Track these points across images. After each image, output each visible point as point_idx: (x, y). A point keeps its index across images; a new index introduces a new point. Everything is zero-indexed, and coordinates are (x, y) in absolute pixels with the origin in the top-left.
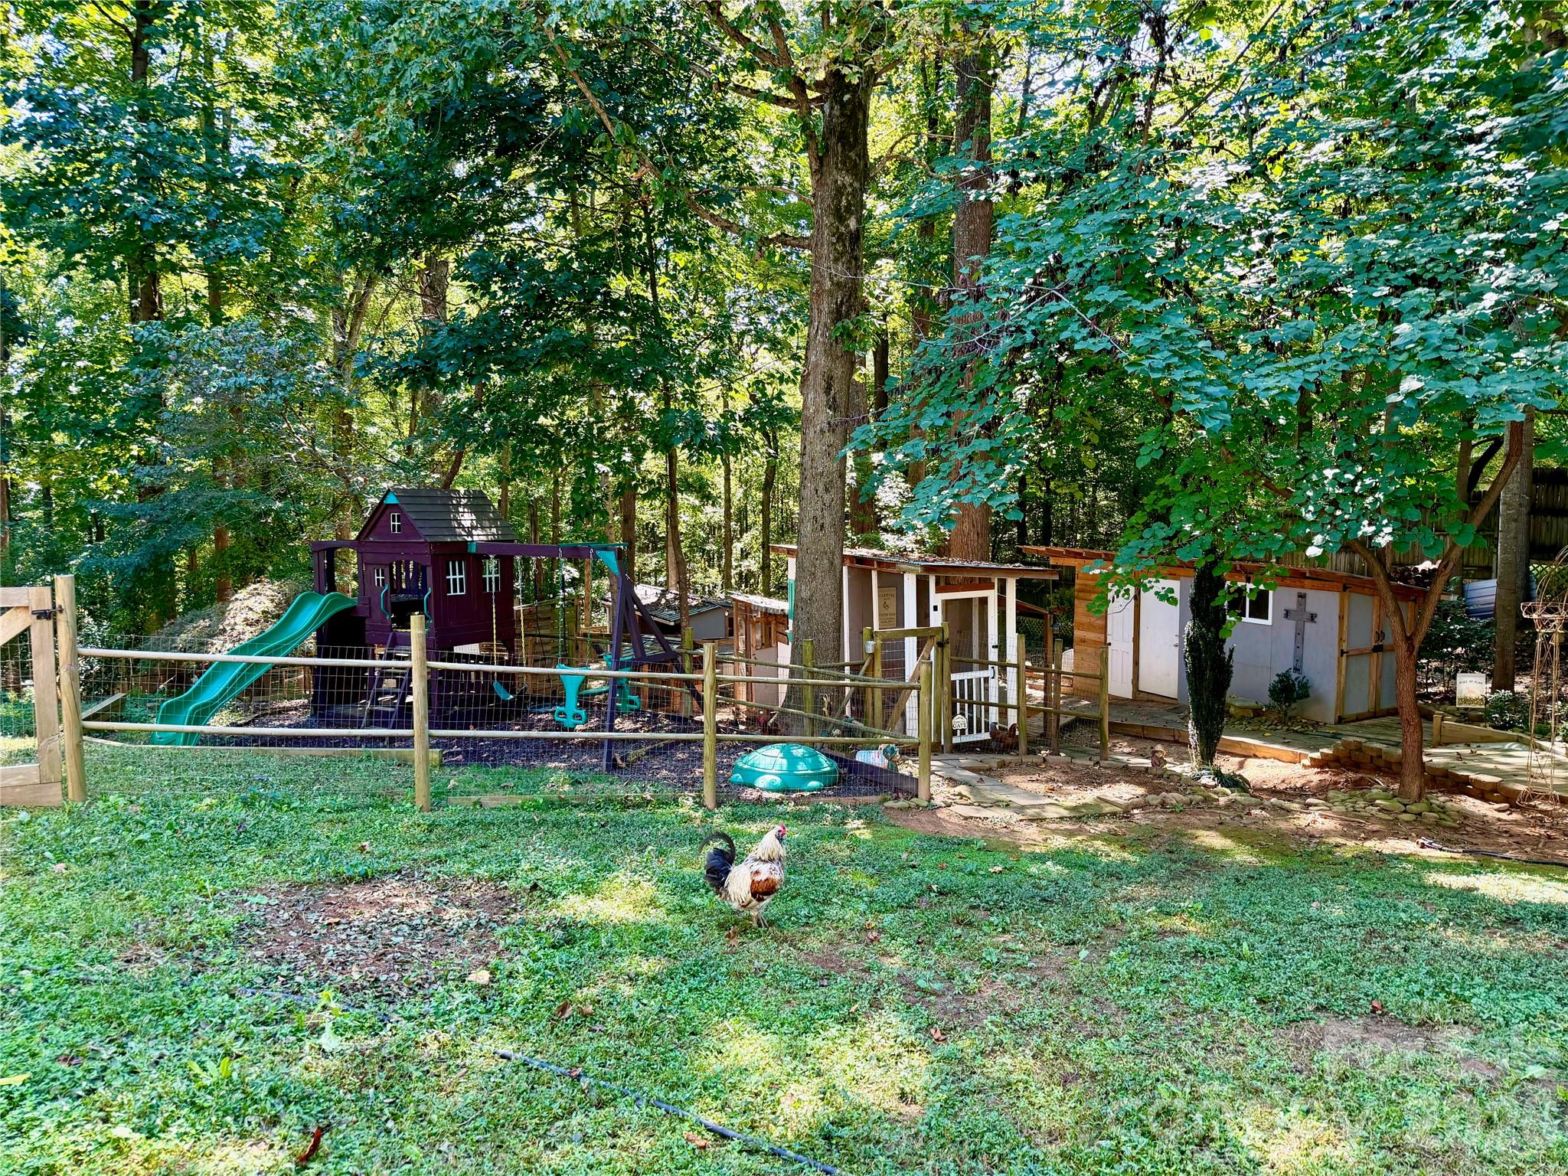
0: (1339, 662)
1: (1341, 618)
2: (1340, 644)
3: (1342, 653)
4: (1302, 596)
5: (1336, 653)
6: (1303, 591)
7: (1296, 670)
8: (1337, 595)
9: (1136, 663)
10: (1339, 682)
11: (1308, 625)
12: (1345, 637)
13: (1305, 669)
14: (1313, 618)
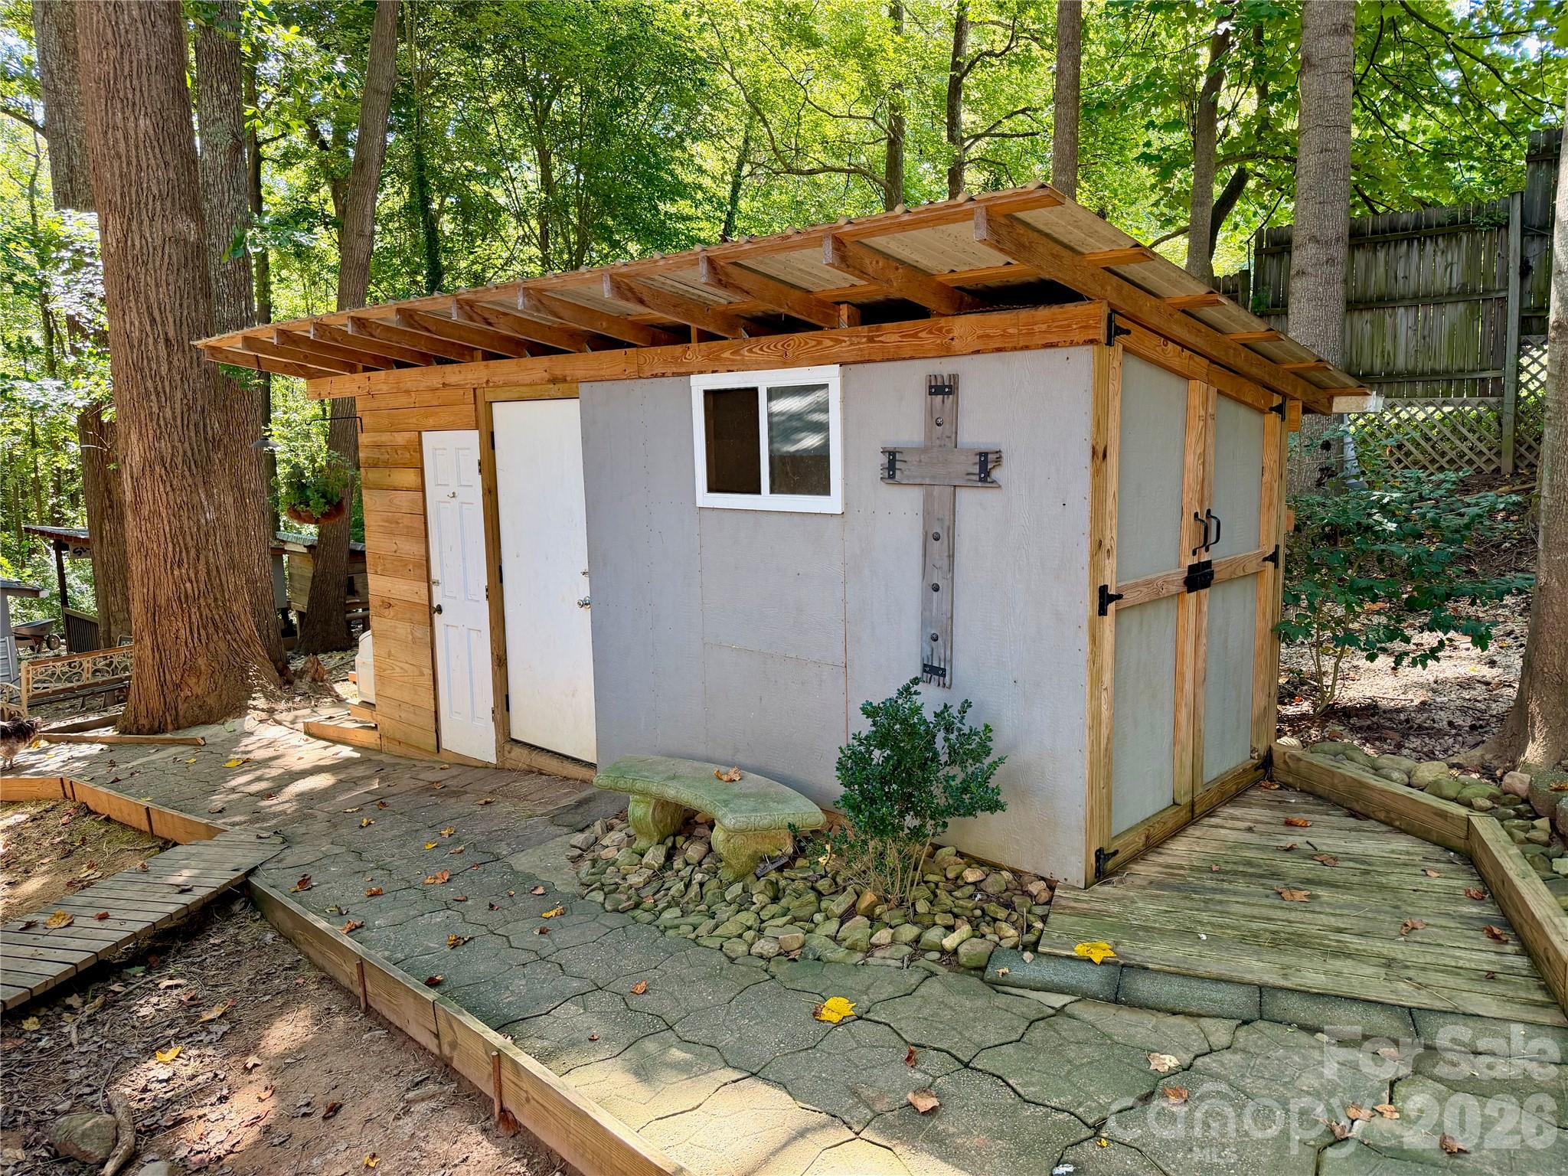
0: (1094, 639)
1: (1099, 455)
2: (1095, 567)
3: (1105, 598)
4: (942, 389)
5: (1087, 602)
6: (944, 367)
7: (933, 671)
8: (1083, 359)
9: (500, 661)
10: (1096, 717)
11: (972, 503)
12: (1110, 537)
13: (963, 667)
14: (986, 466)
